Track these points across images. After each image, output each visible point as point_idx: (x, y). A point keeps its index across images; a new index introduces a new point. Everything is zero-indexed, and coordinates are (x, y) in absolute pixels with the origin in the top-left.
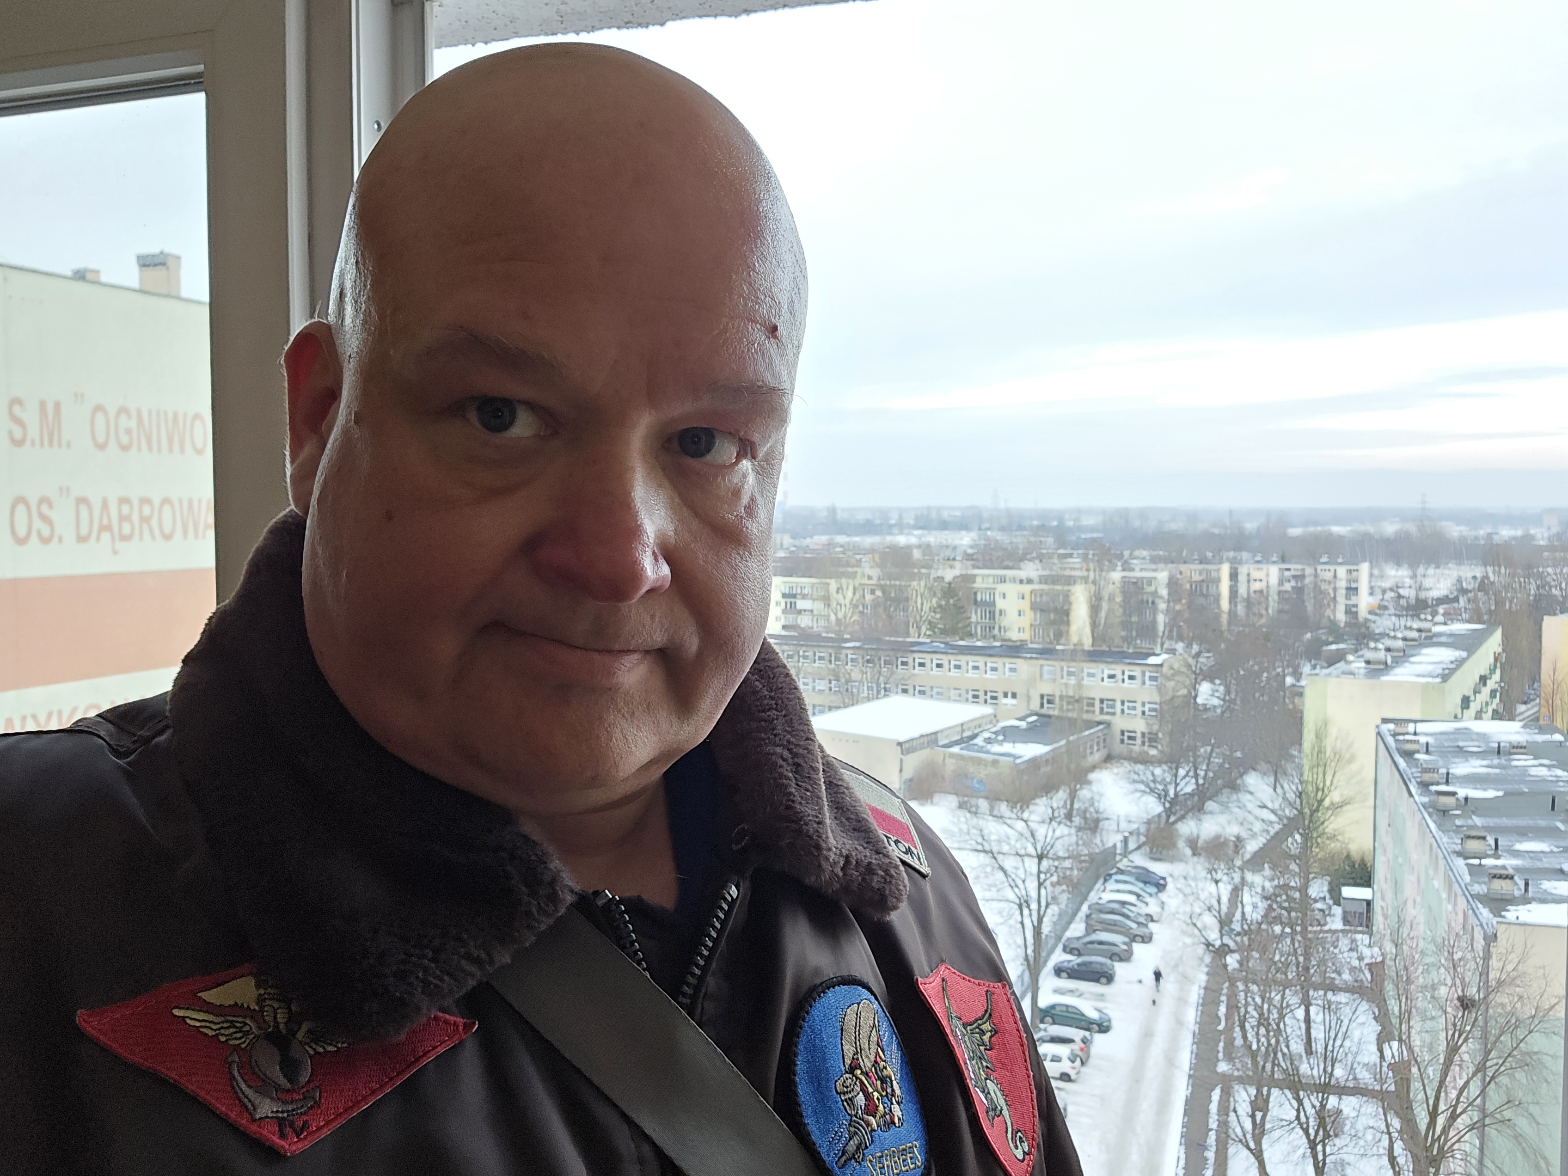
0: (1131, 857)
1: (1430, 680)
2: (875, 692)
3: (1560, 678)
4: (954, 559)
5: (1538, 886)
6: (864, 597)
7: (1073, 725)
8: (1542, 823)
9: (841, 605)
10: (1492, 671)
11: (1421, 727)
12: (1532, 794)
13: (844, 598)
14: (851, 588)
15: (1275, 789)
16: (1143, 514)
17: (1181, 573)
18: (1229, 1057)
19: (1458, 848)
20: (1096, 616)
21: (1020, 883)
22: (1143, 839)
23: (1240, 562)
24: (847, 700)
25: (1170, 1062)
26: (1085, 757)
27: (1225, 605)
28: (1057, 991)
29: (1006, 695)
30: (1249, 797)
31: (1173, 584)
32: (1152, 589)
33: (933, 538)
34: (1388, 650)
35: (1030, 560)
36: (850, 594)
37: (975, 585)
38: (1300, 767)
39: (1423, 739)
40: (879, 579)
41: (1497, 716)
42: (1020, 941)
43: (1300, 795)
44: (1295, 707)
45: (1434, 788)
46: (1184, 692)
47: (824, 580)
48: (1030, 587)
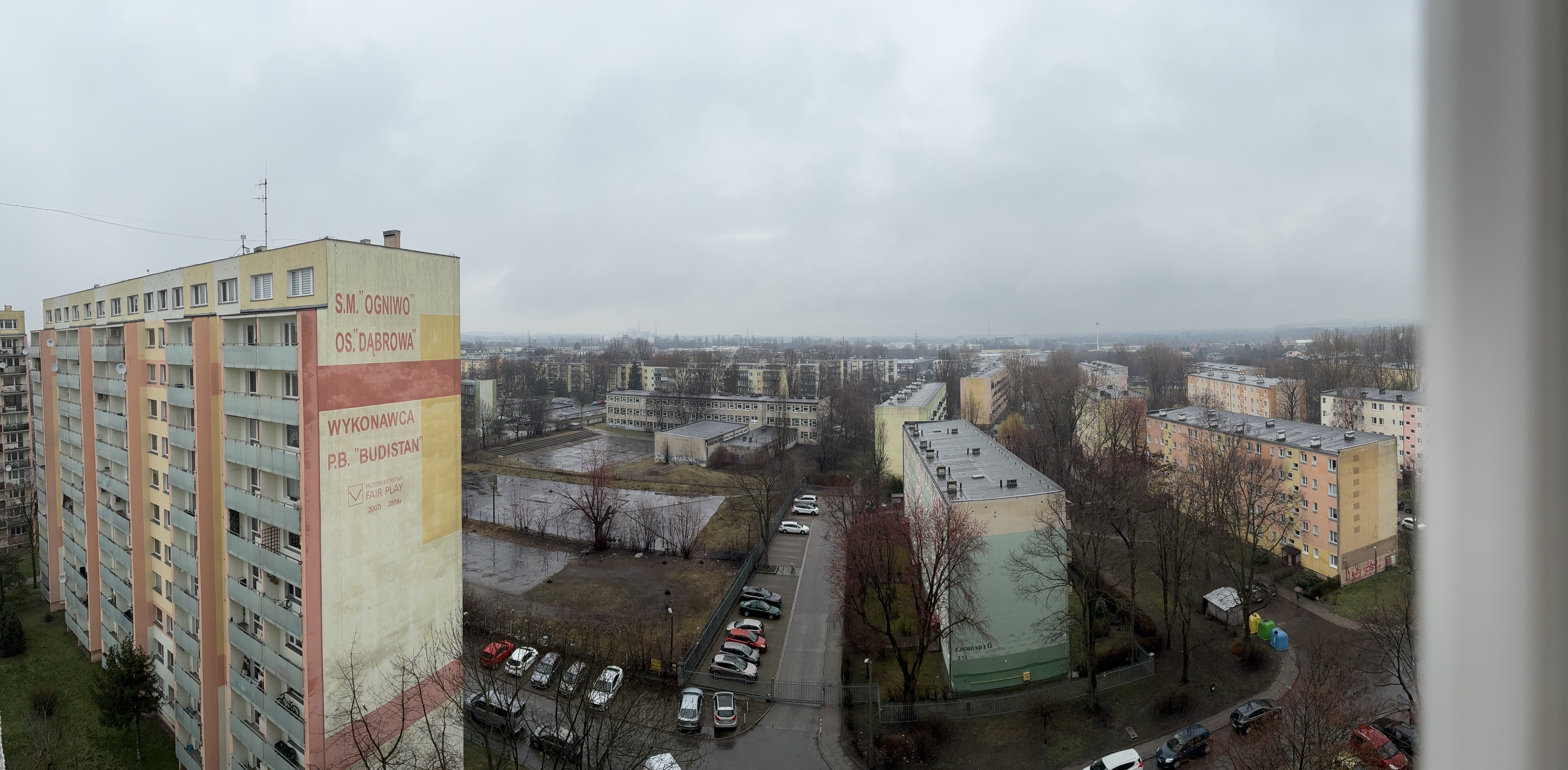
2: (696, 419)
3: (967, 401)
4: (730, 358)
5: (965, 485)
6: (691, 375)
8: (965, 459)
9: (680, 379)
10: (944, 400)
11: (920, 424)
13: (682, 375)
17: (825, 364)
19: (935, 473)
20: (791, 381)
23: (848, 359)
24: (683, 422)
26: (786, 444)
27: (842, 377)
29: (753, 418)
31: (821, 368)
32: (813, 371)
34: (906, 394)
35: (762, 359)
36: (685, 374)
37: (740, 370)
40: (697, 367)
41: (947, 417)
44: (870, 420)
45: (927, 448)
46: (827, 414)
48: (762, 370)
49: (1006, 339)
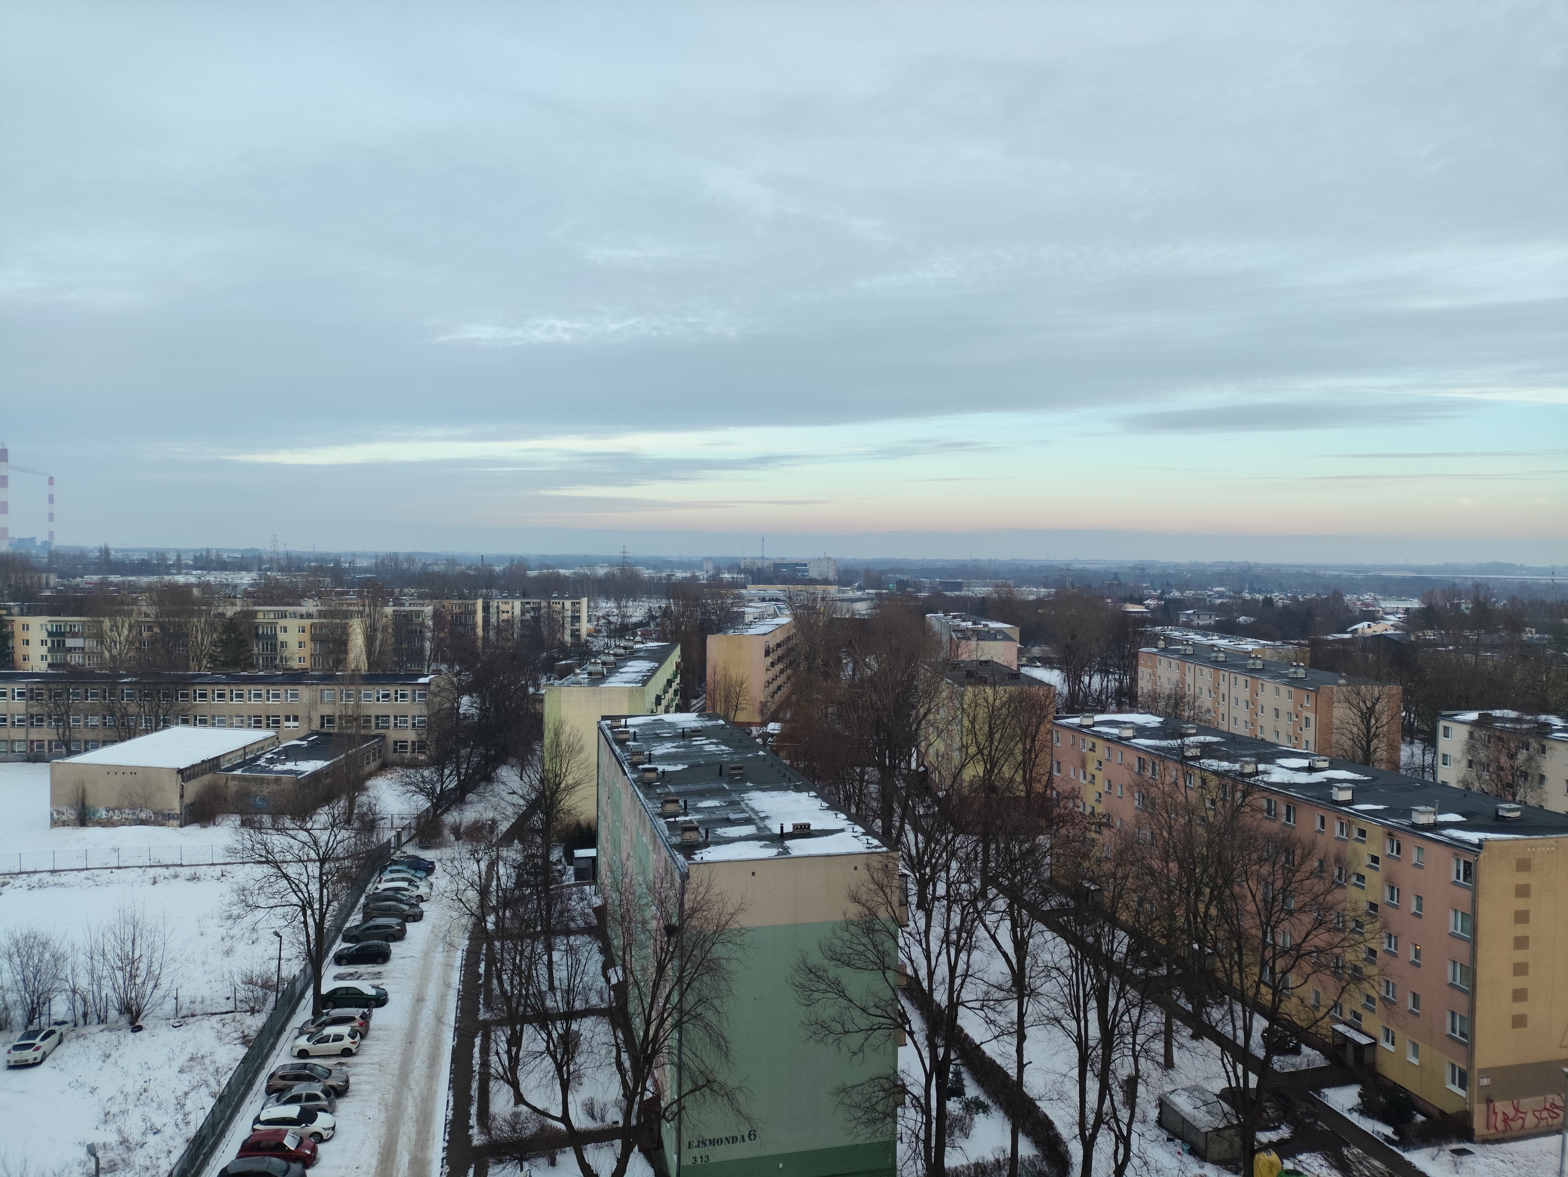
0: (404, 849)
1: (634, 685)
2: (153, 725)
3: (718, 679)
4: (235, 597)
5: (714, 832)
6: (141, 634)
7: (353, 740)
8: (714, 786)
9: (115, 643)
10: (675, 676)
11: (630, 721)
12: (707, 765)
13: (120, 635)
14: (127, 625)
15: (522, 779)
16: (410, 558)
17: (444, 607)
18: (488, 1006)
19: (659, 811)
20: (372, 645)
21: (302, 886)
22: (413, 832)
23: (491, 598)
24: (123, 734)
25: (439, 1020)
26: (362, 767)
27: (480, 632)
28: (339, 977)
29: (288, 719)
30: (503, 787)
31: (437, 616)
32: (420, 620)
33: (212, 578)
34: (604, 663)
35: (309, 598)
36: (126, 632)
37: (257, 621)
38: (542, 760)
39: (632, 730)
40: (157, 616)
41: (680, 709)
42: (303, 939)
43: (542, 781)
44: (535, 711)
45: (641, 767)
46: (448, 705)
47: (96, 619)
48: (310, 621)
49: (794, 566)
